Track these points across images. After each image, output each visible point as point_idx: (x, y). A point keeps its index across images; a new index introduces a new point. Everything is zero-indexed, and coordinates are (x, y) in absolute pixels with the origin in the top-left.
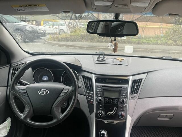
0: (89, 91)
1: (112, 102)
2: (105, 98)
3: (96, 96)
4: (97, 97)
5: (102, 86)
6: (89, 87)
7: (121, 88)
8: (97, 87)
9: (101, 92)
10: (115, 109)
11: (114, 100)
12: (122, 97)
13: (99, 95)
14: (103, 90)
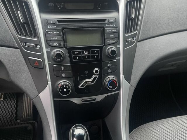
0: (26, 35)
1: (89, 57)
2: (69, 50)
3: (46, 48)
4: (51, 50)
5: (59, 21)
6: (23, 24)
7: (104, 20)
8: (46, 23)
9: (59, 37)
10: (97, 72)
11: (93, 52)
12: (107, 42)
13: (55, 44)
14: (63, 30)
